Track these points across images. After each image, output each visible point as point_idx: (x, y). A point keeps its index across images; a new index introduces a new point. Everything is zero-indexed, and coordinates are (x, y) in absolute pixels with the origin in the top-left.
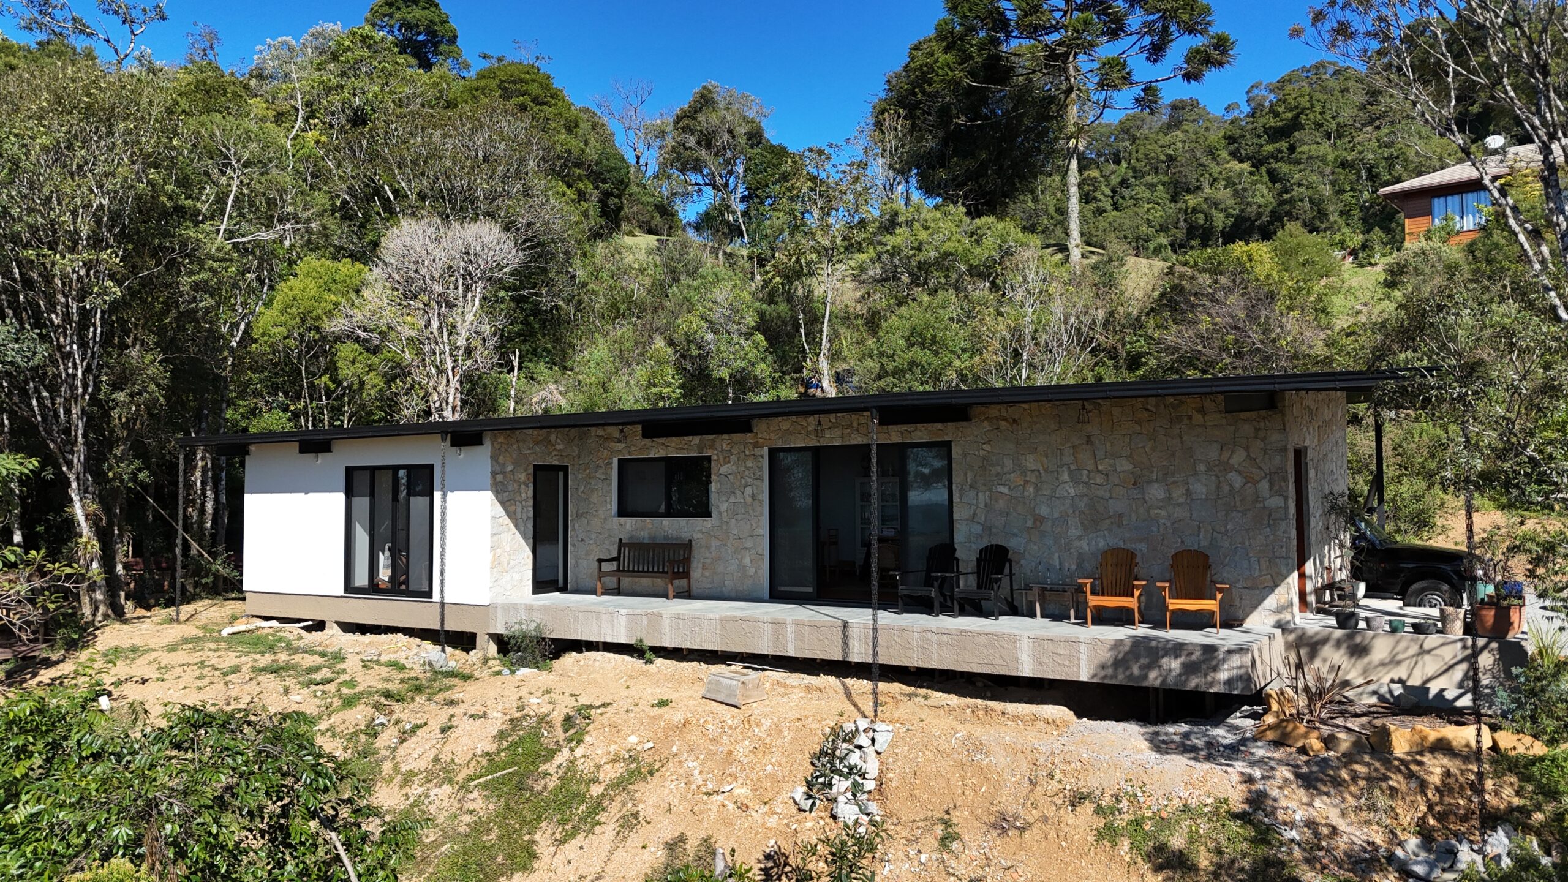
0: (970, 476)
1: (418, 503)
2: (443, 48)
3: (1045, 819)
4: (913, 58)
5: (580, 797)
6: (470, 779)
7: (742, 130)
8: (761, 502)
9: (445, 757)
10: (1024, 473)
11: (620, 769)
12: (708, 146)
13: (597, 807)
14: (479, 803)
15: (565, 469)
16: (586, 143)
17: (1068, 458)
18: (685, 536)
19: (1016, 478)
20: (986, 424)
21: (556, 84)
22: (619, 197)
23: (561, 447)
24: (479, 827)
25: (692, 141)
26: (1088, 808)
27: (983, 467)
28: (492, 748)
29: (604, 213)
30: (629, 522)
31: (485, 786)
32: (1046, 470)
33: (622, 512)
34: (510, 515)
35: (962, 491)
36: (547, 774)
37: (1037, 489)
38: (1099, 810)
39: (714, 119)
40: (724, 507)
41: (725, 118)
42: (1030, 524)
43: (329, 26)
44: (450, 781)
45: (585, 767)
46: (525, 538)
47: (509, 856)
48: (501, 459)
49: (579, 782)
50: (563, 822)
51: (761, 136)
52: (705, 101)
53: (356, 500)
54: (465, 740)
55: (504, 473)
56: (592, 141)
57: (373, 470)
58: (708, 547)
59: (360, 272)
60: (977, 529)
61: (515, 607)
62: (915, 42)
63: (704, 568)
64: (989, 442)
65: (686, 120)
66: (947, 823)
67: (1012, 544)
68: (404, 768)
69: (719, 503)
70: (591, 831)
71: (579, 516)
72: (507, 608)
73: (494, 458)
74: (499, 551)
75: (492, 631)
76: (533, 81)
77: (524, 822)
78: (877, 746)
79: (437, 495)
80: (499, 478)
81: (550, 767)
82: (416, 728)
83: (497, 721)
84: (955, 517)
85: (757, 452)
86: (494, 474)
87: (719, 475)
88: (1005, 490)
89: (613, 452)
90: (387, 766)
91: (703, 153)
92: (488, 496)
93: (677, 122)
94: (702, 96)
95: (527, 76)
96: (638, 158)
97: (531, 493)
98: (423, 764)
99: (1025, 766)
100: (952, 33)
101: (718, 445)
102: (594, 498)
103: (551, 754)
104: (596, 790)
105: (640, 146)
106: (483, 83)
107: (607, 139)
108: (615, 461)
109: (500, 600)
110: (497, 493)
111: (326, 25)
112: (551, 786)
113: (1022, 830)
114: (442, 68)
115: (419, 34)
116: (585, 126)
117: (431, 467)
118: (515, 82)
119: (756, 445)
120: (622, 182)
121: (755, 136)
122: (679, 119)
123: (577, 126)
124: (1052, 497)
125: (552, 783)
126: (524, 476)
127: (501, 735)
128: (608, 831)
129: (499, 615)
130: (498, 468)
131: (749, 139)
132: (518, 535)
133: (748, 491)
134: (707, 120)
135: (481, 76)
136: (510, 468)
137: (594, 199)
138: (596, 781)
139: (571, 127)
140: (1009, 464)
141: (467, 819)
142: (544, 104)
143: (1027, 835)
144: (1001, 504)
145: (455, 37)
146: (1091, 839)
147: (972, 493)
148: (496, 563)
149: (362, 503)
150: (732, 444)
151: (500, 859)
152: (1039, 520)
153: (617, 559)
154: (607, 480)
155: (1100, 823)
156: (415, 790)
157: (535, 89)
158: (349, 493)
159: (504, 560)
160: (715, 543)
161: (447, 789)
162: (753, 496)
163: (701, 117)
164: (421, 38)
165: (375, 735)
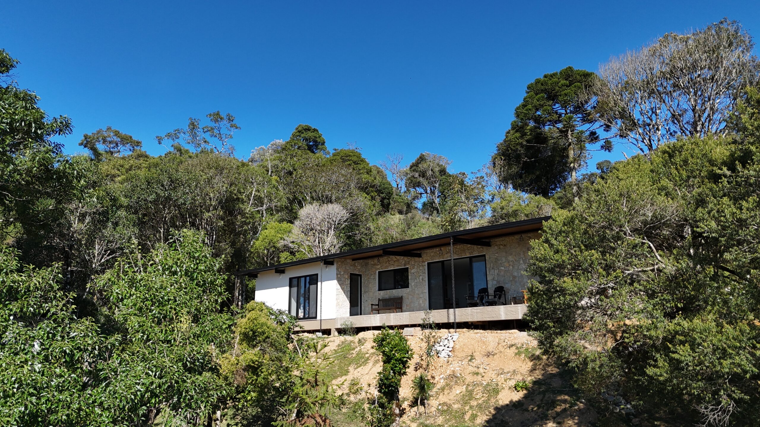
0: (492, 265)
1: (313, 287)
2: (320, 146)
3: (501, 352)
4: (507, 137)
5: (363, 358)
6: (330, 356)
7: (437, 169)
8: (425, 281)
10: (509, 262)
12: (423, 176)
13: (368, 359)
15: (360, 275)
16: (375, 179)
17: (522, 256)
18: (400, 295)
19: (506, 264)
20: (496, 247)
21: (363, 156)
22: (389, 199)
23: (359, 268)
25: (417, 175)
26: (514, 348)
27: (496, 262)
28: (336, 348)
29: (383, 205)
30: (382, 292)
31: (334, 357)
32: (515, 260)
33: (380, 289)
34: (343, 289)
35: (489, 270)
36: (352, 353)
37: (513, 267)
38: (517, 348)
39: (425, 166)
40: (413, 284)
41: (430, 165)
42: (511, 279)
43: (278, 141)
45: (364, 351)
46: (347, 297)
47: (340, 372)
48: (339, 270)
49: (362, 354)
50: (357, 364)
51: (445, 171)
52: (422, 159)
53: (292, 289)
55: (340, 274)
56: (378, 178)
57: (299, 278)
58: (408, 299)
59: (290, 226)
60: (495, 282)
61: (344, 318)
62: (508, 130)
63: (407, 306)
64: (497, 253)
65: (414, 167)
66: (472, 356)
67: (506, 286)
69: (412, 283)
70: (365, 365)
71: (365, 292)
72: (341, 319)
73: (337, 269)
74: (339, 301)
75: (337, 327)
76: (354, 155)
77: (345, 365)
78: (454, 339)
79: (319, 284)
80: (339, 276)
81: (354, 352)
83: (339, 343)
84: (488, 279)
85: (423, 264)
86: (337, 274)
87: (411, 273)
88: (503, 268)
89: (377, 269)
91: (421, 179)
92: (335, 282)
93: (411, 168)
94: (420, 158)
95: (351, 154)
96: (398, 185)
97: (349, 282)
99: (497, 340)
100: (518, 126)
101: (410, 263)
102: (370, 285)
103: (354, 349)
104: (367, 355)
105: (398, 180)
106: (335, 157)
107: (384, 177)
108: (377, 272)
109: (339, 317)
110: (338, 281)
111: (277, 141)
112: (354, 356)
113: (493, 355)
114: (319, 154)
115: (310, 142)
116: (374, 172)
117: (317, 275)
118: (347, 156)
119: (423, 262)
120: (390, 193)
121: (443, 172)
122: (411, 167)
123: (371, 171)
124: (518, 269)
126: (347, 276)
129: (339, 321)
130: (338, 273)
131: (440, 173)
132: (345, 296)
133: (421, 277)
134: (423, 166)
135: (334, 155)
136: (342, 273)
137: (379, 201)
138: (367, 353)
139: (369, 172)
140: (504, 259)
142: (358, 164)
143: (495, 356)
144: (502, 273)
145: (324, 142)
146: (513, 355)
147: (493, 270)
148: (338, 304)
149: (295, 290)
150: (415, 262)
151: (338, 373)
152: (514, 277)
153: (378, 305)
154: (374, 279)
155: (517, 351)
157: (355, 159)
158: (291, 286)
159: (340, 303)
160: (410, 297)
162: (422, 279)
163: (420, 166)
164: (311, 144)
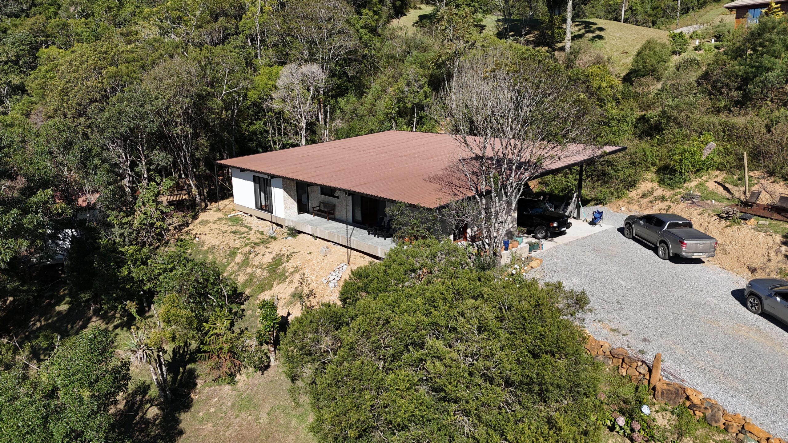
5: (284, 275)
6: (265, 268)
9: (261, 262)
11: (293, 269)
13: (287, 278)
14: (265, 274)
18: (334, 203)
24: (264, 279)
28: (271, 261)
30: (322, 196)
31: (267, 270)
33: (321, 193)
34: (289, 195)
36: (280, 269)
40: (342, 197)
44: (261, 268)
45: (287, 268)
46: (295, 200)
49: (285, 271)
50: (280, 280)
53: (256, 183)
54: (266, 259)
58: (339, 207)
63: (338, 213)
68: (254, 264)
70: (284, 283)
71: (312, 192)
72: (291, 218)
74: (286, 205)
75: (286, 225)
77: (273, 279)
79: (272, 187)
80: (285, 185)
81: (281, 267)
82: (258, 253)
83: (273, 255)
86: (283, 185)
90: (251, 262)
92: (282, 191)
98: (257, 263)
102: (315, 188)
103: (282, 264)
104: (287, 274)
109: (287, 217)
110: (285, 190)
125: (280, 271)
127: (274, 258)
128: (287, 283)
129: (287, 222)
132: (292, 200)
138: (288, 271)
141: (263, 277)
148: (286, 208)
149: (258, 185)
153: (319, 206)
156: (254, 269)
159: (288, 207)
161: (260, 270)
165: (250, 254)
